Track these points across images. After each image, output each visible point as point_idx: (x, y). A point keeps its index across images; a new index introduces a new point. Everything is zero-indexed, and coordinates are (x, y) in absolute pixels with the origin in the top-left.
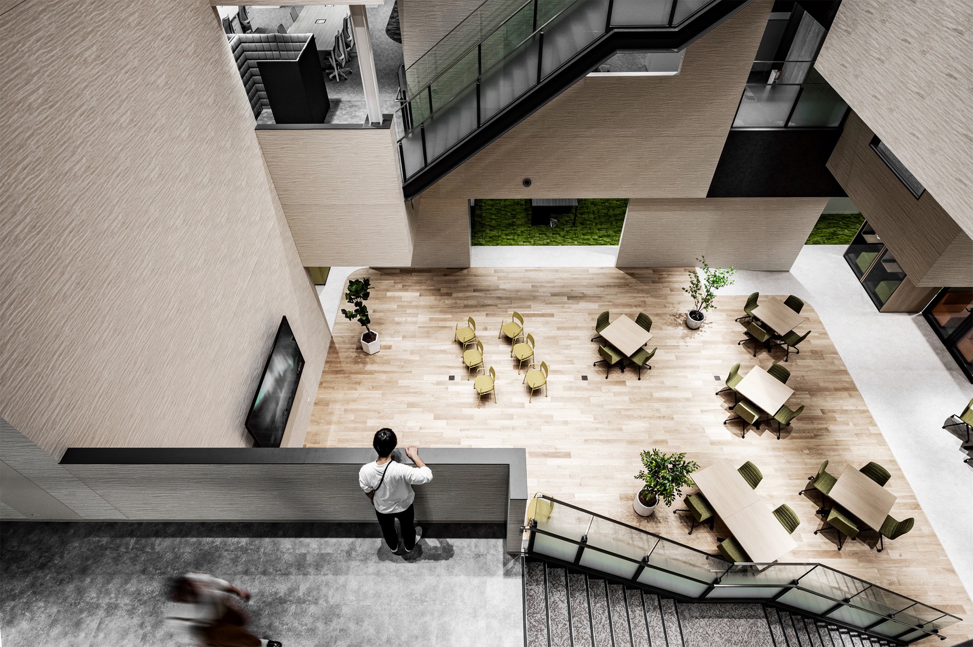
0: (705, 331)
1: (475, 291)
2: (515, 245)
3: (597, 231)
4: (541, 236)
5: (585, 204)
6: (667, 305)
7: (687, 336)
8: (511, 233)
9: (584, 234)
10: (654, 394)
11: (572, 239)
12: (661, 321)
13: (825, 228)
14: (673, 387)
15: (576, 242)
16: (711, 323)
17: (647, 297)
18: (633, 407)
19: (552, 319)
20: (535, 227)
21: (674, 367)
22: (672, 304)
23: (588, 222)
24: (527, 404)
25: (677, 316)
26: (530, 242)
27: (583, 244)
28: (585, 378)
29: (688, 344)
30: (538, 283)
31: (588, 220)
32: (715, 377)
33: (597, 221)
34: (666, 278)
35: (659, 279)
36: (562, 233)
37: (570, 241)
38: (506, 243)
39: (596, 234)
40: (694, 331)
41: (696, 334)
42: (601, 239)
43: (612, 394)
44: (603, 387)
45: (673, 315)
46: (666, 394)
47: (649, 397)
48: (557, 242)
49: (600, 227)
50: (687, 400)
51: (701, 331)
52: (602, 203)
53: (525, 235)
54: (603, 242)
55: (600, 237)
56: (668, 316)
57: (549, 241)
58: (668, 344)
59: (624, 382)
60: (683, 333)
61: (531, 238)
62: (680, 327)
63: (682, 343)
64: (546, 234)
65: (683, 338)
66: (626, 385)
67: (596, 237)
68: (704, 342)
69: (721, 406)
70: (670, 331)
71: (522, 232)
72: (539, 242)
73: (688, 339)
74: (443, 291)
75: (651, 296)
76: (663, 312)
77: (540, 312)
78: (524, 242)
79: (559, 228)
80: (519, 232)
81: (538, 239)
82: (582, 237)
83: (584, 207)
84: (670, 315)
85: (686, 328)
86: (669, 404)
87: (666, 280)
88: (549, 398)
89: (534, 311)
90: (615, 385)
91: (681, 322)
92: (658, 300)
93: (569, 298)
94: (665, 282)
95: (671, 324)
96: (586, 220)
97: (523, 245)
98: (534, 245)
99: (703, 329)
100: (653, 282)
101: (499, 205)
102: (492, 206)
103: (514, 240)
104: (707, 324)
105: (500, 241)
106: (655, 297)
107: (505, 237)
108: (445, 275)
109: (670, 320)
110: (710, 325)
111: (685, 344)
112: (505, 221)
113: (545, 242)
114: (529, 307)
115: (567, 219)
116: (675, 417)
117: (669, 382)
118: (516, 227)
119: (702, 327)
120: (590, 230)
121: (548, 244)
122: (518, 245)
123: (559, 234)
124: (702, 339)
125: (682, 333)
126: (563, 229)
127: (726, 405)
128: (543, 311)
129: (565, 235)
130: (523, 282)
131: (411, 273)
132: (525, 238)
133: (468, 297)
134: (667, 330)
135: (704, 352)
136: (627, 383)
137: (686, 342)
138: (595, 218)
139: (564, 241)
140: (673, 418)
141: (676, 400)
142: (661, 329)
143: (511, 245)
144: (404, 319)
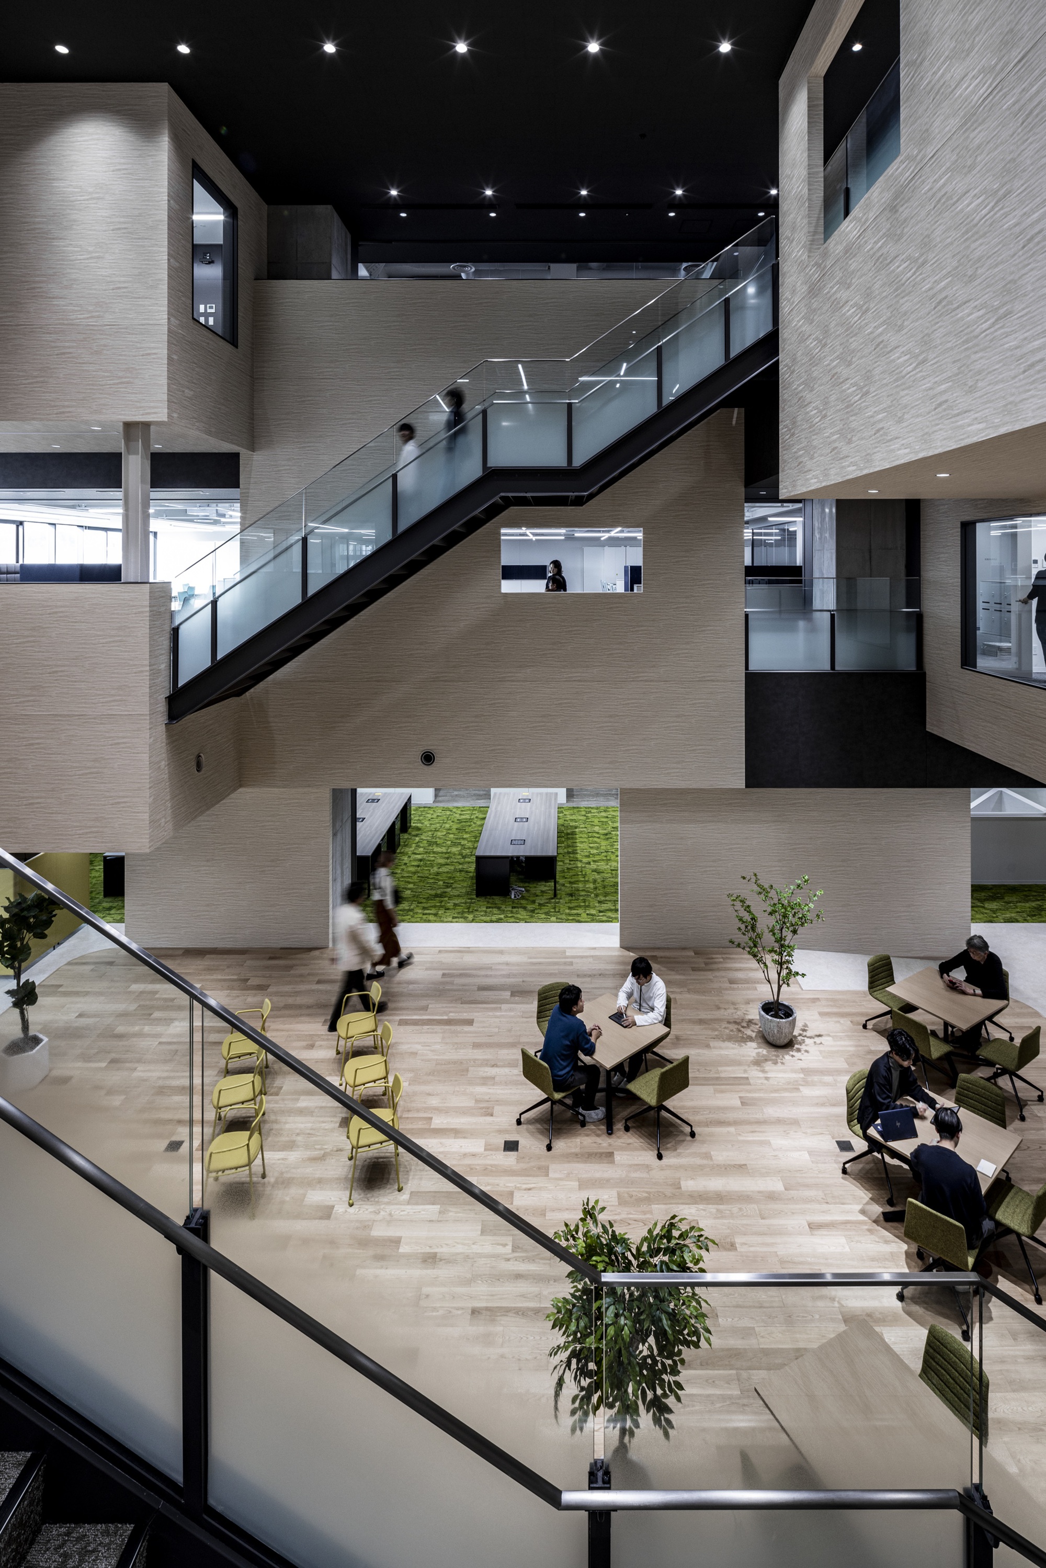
0: (807, 1051)
1: (319, 982)
2: (435, 921)
3: (597, 905)
4: (488, 910)
5: (582, 872)
6: (722, 1006)
7: (766, 1060)
8: (435, 906)
9: (570, 908)
10: (683, 1184)
11: (547, 913)
12: (710, 1032)
13: (1020, 902)
14: (734, 1166)
15: (553, 919)
16: (820, 1036)
17: (681, 993)
18: (623, 1216)
19: (467, 1028)
20: (482, 899)
21: (735, 1123)
22: (733, 1004)
23: (583, 893)
24: (341, 1208)
25: (745, 1024)
26: (465, 918)
27: (567, 921)
28: (511, 1146)
29: (769, 1075)
30: (458, 970)
31: (583, 890)
32: (838, 1143)
33: (599, 892)
34: (720, 962)
35: (706, 964)
36: (530, 907)
37: (543, 916)
38: (419, 919)
39: (594, 907)
40: (781, 1051)
41: (787, 1057)
42: (601, 914)
43: (575, 1184)
44: (553, 1167)
45: (735, 1023)
46: (715, 1184)
47: (669, 1191)
48: (517, 918)
49: (603, 899)
50: (772, 1197)
51: (799, 1050)
52: (612, 870)
53: (459, 909)
54: (605, 918)
55: (600, 912)
56: (725, 1025)
57: (502, 916)
58: (723, 1075)
59: (611, 1154)
60: (758, 1054)
61: (469, 912)
62: (750, 1044)
63: (754, 1073)
64: (499, 908)
65: (758, 1063)
66: (613, 1162)
67: (593, 912)
68: (806, 1071)
69: (863, 1212)
70: (731, 1050)
71: (455, 905)
72: (483, 918)
73: (768, 1066)
74: (253, 981)
75: (689, 991)
76: (713, 1017)
77: (445, 1017)
78: (454, 918)
79: (527, 899)
80: (450, 905)
81: (482, 913)
82: (567, 911)
83: (578, 875)
84: (729, 1023)
85: (763, 1045)
86: (721, 1207)
87: (720, 966)
88: (405, 1196)
89: (432, 1014)
90: (586, 1162)
91: (754, 1035)
92: (704, 997)
93: (513, 994)
94: (718, 970)
95: (730, 1038)
96: (578, 890)
97: (451, 922)
98: (472, 921)
99: (803, 1047)
100: (694, 969)
101: (427, 872)
102: (415, 873)
103: (436, 915)
104: (810, 1037)
105: (409, 917)
106: (696, 992)
107: (420, 911)
108: (271, 958)
109: (727, 1031)
110: (818, 1040)
111: (761, 1075)
112: (429, 891)
113: (494, 918)
114: (425, 1008)
115: (544, 889)
116: (738, 1240)
117: (721, 1155)
118: (446, 899)
119: (800, 1044)
120: (584, 902)
121: (499, 921)
122: (442, 922)
123: (525, 908)
124: (802, 1065)
125: (754, 1055)
126: (534, 902)
127: (877, 1210)
128: (452, 1016)
129: (536, 909)
130: (427, 969)
131: (205, 955)
132: (459, 913)
133: (300, 992)
134: (721, 1048)
135: (806, 1091)
136: (618, 1157)
137: (764, 1071)
138: (596, 888)
139: (532, 917)
140: (732, 1247)
141: (745, 1198)
142: (708, 1046)
143: (429, 921)
144: (137, 1028)
